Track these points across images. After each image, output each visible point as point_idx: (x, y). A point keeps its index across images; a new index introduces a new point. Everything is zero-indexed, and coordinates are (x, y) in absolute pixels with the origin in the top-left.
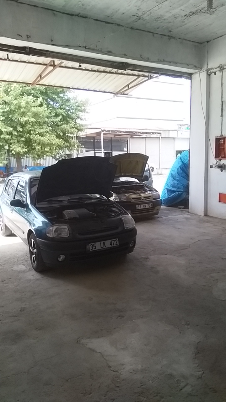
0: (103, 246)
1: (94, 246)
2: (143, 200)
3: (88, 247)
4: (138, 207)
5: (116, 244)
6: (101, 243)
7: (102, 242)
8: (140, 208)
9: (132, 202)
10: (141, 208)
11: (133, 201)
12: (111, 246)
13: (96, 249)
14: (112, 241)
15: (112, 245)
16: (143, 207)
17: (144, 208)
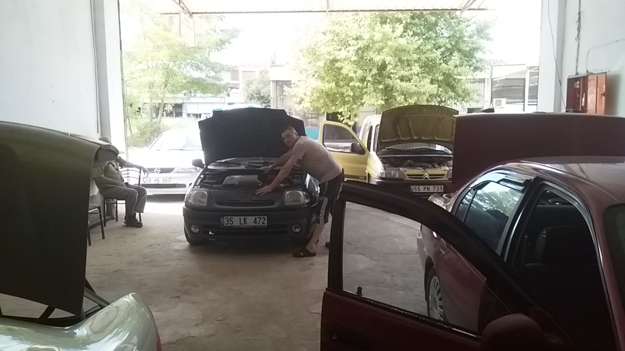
0: (243, 223)
1: (230, 221)
2: (426, 178)
3: (222, 220)
4: (414, 189)
5: (263, 223)
6: (240, 218)
7: (242, 218)
8: (417, 191)
9: (405, 181)
10: (421, 191)
11: (407, 178)
12: (254, 224)
13: (233, 225)
14: (257, 219)
15: (256, 223)
16: (424, 189)
17: (426, 191)
